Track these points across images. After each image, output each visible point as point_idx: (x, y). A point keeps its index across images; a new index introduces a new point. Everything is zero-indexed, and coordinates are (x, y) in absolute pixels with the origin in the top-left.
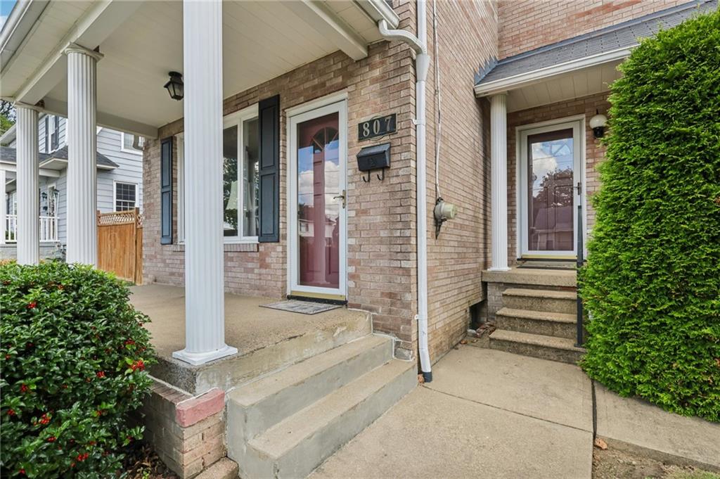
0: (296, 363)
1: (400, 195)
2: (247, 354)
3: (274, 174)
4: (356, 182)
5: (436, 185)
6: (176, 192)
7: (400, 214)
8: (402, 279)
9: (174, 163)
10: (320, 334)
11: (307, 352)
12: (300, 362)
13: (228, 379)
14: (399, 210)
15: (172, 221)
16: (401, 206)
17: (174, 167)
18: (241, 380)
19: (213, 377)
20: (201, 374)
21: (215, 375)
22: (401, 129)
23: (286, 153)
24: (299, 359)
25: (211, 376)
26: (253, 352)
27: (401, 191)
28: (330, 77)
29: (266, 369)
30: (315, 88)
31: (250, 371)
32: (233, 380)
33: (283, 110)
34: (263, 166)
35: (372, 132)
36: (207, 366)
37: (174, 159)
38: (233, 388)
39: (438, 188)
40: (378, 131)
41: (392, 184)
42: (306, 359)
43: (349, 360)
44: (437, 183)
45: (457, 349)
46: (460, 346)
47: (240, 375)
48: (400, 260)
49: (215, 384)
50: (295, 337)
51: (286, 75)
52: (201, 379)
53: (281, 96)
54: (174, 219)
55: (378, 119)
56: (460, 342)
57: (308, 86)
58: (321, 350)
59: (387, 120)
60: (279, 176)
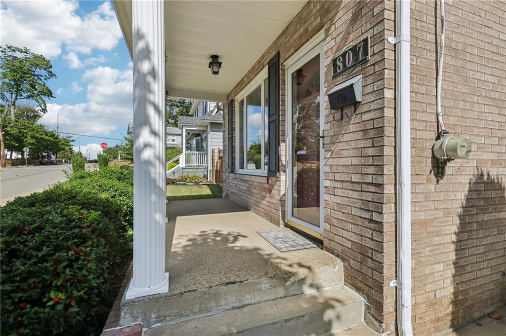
0: (233, 308)
1: (372, 133)
2: (175, 295)
3: (276, 120)
4: (330, 122)
5: (437, 114)
6: (235, 137)
7: (373, 156)
8: (374, 234)
9: (233, 118)
10: (265, 281)
11: (248, 299)
12: (238, 308)
13: (153, 316)
14: (371, 152)
15: (232, 157)
16: (373, 146)
17: (233, 120)
18: (167, 318)
19: (138, 313)
20: (126, 309)
21: (140, 311)
22: (374, 54)
23: (285, 101)
24: (237, 305)
25: (135, 312)
26: (182, 294)
27: (373, 128)
28: (311, 21)
29: (197, 310)
30: (300, 36)
31: (178, 311)
32: (158, 317)
33: (282, 64)
34: (271, 114)
35: (345, 66)
36: (133, 302)
37: (233, 115)
38: (159, 324)
39: (440, 118)
40: (351, 62)
41: (364, 121)
42: (246, 305)
43: (286, 321)
44: (440, 111)
45: (480, 325)
46: (488, 320)
47: (166, 313)
48: (372, 211)
49: (140, 319)
50: (234, 283)
51: (283, 33)
52: (126, 313)
53: (280, 53)
54: (233, 155)
55: (349, 50)
56: (489, 315)
57: (297, 37)
58: (266, 297)
59: (359, 48)
60: (279, 121)
